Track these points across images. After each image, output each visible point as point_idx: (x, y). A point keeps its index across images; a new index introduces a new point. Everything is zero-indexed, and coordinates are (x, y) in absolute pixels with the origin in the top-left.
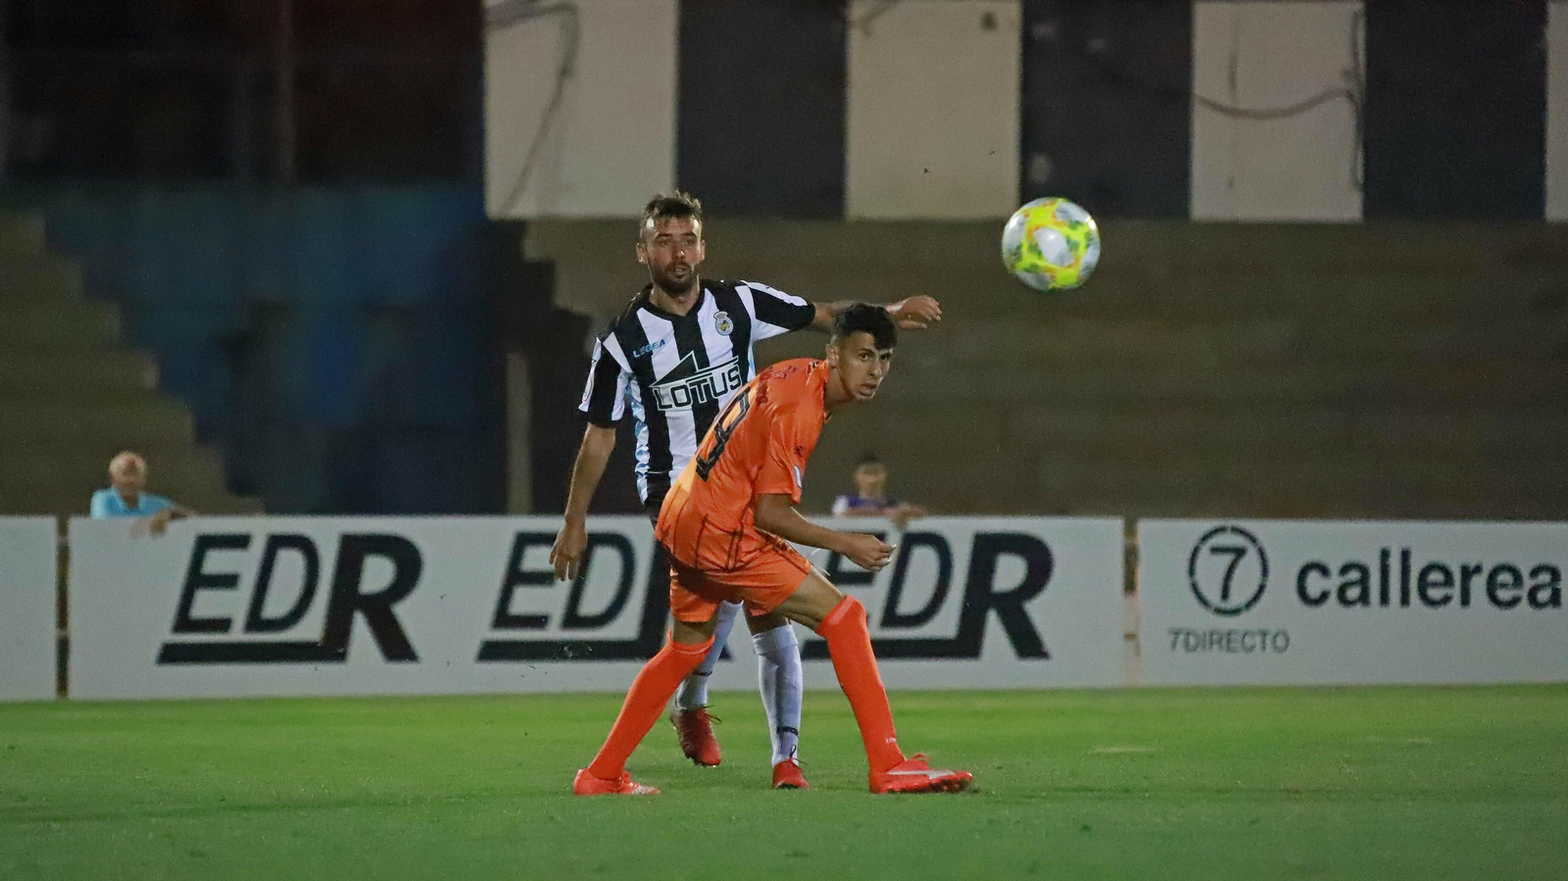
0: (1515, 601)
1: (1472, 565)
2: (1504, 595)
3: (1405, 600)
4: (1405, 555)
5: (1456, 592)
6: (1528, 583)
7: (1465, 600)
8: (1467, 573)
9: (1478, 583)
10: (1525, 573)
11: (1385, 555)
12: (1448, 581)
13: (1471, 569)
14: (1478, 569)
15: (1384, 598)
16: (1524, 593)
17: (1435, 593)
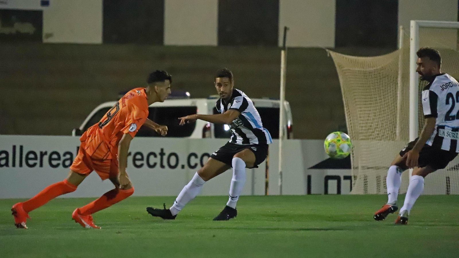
0: (58, 165)
1: (44, 151)
2: (54, 163)
3: (21, 165)
4: (21, 148)
5: (38, 162)
6: (63, 158)
7: (41, 165)
8: (42, 154)
9: (46, 158)
10: (61, 154)
11: (14, 147)
12: (36, 158)
13: (43, 153)
14: (46, 153)
15: (14, 165)
16: (61, 162)
17: (31, 162)
